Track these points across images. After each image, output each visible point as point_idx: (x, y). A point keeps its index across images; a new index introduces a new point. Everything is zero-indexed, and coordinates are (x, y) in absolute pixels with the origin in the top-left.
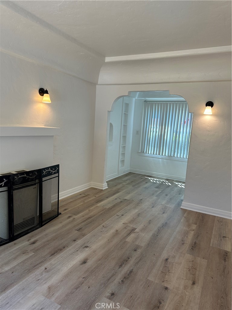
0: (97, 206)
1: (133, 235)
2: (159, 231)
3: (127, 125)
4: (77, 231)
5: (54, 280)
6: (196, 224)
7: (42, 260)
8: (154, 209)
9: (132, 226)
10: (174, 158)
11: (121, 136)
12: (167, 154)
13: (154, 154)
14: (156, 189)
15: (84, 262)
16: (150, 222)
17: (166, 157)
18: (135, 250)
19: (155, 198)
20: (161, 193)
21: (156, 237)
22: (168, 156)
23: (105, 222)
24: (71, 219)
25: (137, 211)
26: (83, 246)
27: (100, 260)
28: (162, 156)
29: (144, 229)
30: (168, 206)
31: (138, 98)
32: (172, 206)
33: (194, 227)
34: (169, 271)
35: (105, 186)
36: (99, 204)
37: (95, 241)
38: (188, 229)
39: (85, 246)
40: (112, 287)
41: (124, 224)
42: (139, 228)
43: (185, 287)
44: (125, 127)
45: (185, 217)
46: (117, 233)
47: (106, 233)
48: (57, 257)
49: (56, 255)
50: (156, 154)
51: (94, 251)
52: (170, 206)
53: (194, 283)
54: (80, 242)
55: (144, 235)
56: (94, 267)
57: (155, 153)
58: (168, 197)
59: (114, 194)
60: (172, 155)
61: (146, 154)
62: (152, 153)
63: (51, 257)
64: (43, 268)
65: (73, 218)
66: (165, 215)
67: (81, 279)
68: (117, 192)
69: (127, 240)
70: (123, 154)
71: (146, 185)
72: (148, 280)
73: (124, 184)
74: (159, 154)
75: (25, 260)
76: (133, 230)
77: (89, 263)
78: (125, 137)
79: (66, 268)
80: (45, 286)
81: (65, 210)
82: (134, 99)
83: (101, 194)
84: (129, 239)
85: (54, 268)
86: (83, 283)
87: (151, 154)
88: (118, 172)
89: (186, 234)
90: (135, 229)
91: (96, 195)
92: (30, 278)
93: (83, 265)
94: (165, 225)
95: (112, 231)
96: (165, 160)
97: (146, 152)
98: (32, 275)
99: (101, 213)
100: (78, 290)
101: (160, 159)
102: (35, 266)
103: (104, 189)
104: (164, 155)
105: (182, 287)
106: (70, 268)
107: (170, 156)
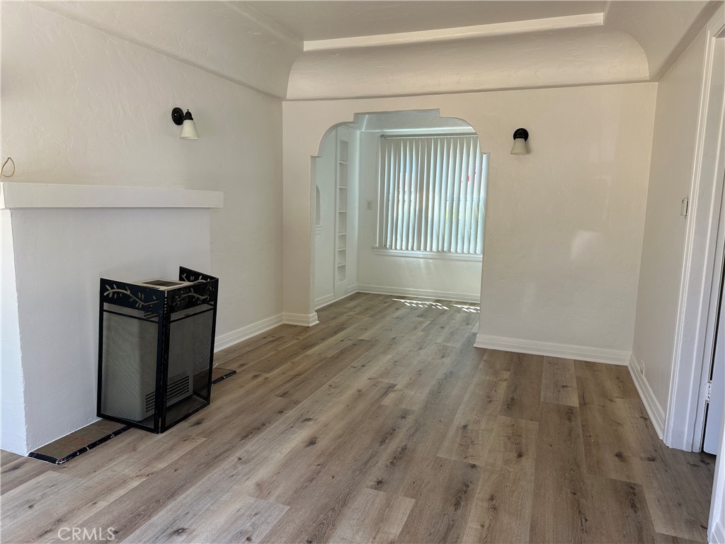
0: (307, 356)
1: (392, 396)
2: (441, 385)
4: (280, 396)
5: (263, 473)
6: (509, 370)
7: (227, 447)
8: (422, 352)
9: (387, 381)
10: (449, 254)
12: (434, 249)
13: (407, 249)
14: (420, 319)
15: (312, 442)
16: (420, 373)
17: (434, 254)
18: (403, 417)
19: (420, 333)
20: (430, 324)
21: (436, 394)
22: (438, 251)
23: (333, 380)
24: (260, 379)
25: (389, 357)
26: (301, 420)
27: (341, 437)
28: (425, 253)
29: (410, 385)
30: (450, 345)
31: (366, 128)
32: (457, 345)
33: (506, 375)
34: (472, 442)
35: (313, 320)
36: (310, 352)
37: (321, 410)
38: (495, 380)
39: (304, 418)
40: (376, 472)
41: (370, 379)
42: (401, 382)
43: (506, 462)
44: (344, 193)
45: (485, 361)
46: (360, 394)
47: (339, 395)
48: (255, 440)
49: (252, 438)
50: (412, 249)
51: (326, 425)
52: (454, 345)
53: (520, 456)
54: (292, 413)
55: (413, 393)
56: (333, 447)
57: (410, 248)
58: (446, 330)
59: (335, 333)
60: (445, 249)
61: (391, 251)
62: (404, 247)
63: (242, 441)
64: (234, 458)
65: (263, 378)
66: (447, 361)
67: (314, 467)
68: (341, 328)
69: (383, 403)
70: (343, 253)
71: (398, 313)
72: (438, 457)
73: (351, 313)
74: (419, 249)
75: (193, 449)
76: (391, 387)
77: (322, 444)
78: (343, 215)
79: (278, 454)
80: (250, 484)
81: (242, 365)
83: (308, 334)
84: (388, 401)
85: (256, 456)
86: (320, 472)
87: (401, 249)
88: (335, 292)
89: (493, 386)
90: (395, 386)
91: (298, 337)
92: (216, 473)
93: (311, 447)
94: (449, 376)
95: (350, 393)
96: (431, 261)
97: (391, 246)
98: (217, 470)
99: (319, 365)
100: (314, 482)
101: (422, 260)
102: (216, 457)
103: (311, 325)
104: (428, 249)
105: (499, 463)
106: (287, 454)
107: (441, 252)
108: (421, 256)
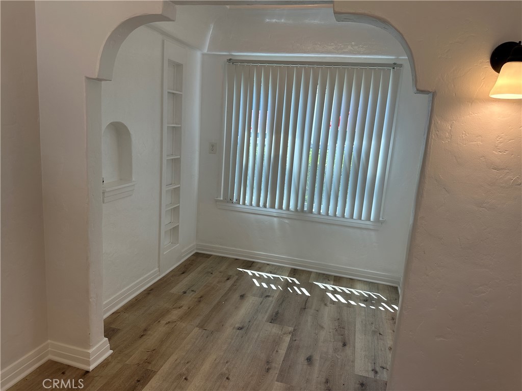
3: (180, 127)
10: (310, 215)
11: (165, 162)
12: (292, 207)
13: (258, 205)
17: (291, 213)
22: (297, 210)
28: (280, 211)
31: (209, 49)
44: (176, 132)
50: (265, 206)
57: (261, 204)
60: (306, 209)
61: (238, 206)
62: (254, 203)
70: (176, 211)
74: (273, 206)
78: (176, 163)
82: (198, 55)
87: (251, 204)
88: (159, 267)
96: (286, 221)
97: (238, 200)
101: (275, 219)
103: (94, 366)
104: (284, 206)
107: (300, 211)
108: (275, 214)
